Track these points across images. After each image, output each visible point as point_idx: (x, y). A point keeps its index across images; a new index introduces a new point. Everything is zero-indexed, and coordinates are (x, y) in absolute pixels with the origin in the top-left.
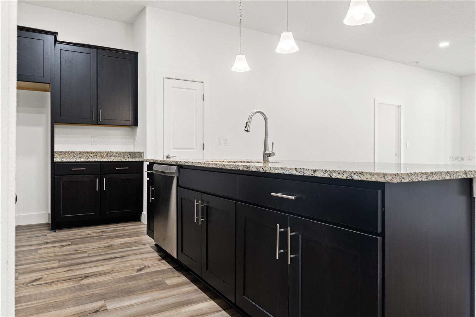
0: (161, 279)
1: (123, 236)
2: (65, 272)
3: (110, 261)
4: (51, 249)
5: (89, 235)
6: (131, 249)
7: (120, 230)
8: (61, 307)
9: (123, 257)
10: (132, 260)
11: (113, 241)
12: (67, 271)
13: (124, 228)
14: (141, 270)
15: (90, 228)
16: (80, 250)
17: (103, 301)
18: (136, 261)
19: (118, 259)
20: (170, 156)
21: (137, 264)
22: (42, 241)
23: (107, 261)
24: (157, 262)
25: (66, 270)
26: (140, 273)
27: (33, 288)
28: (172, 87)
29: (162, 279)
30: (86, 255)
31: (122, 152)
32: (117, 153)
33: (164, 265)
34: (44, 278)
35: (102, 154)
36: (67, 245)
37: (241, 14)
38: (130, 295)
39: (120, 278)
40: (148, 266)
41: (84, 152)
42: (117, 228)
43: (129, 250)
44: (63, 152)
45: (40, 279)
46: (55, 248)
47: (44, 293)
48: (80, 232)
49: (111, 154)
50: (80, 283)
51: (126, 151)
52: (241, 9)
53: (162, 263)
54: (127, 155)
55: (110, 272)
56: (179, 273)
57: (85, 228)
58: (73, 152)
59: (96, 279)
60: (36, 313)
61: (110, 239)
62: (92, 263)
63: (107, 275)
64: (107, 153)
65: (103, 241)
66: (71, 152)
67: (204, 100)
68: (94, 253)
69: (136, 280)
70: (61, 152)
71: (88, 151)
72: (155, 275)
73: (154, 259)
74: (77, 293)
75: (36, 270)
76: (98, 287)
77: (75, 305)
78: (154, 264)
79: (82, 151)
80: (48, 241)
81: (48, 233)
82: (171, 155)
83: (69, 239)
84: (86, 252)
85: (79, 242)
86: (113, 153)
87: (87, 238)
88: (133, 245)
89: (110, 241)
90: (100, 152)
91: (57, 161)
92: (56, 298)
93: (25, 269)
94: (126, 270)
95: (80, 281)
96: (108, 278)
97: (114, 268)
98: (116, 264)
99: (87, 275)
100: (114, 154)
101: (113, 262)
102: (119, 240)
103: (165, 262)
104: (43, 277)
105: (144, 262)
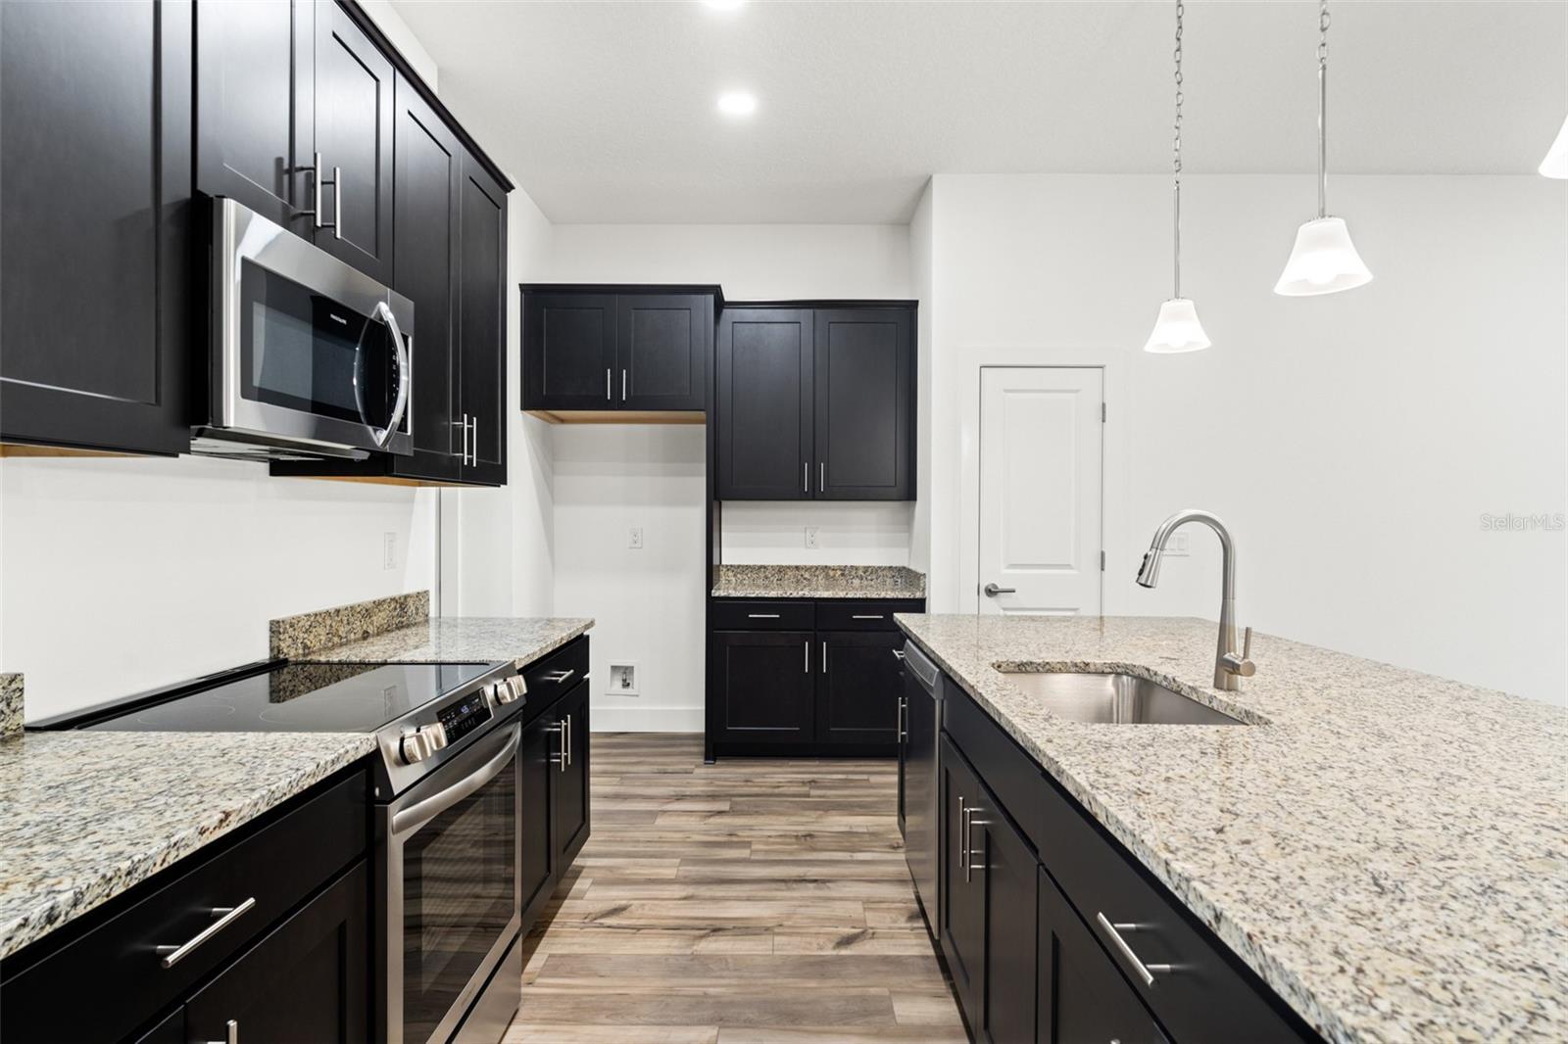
0: (884, 991)
1: (852, 806)
2: (680, 899)
3: (789, 889)
4: (684, 818)
5: (779, 787)
6: (855, 858)
7: (856, 784)
8: (623, 1017)
9: (824, 881)
10: (841, 899)
11: (824, 820)
12: (685, 898)
13: (868, 780)
14: (847, 941)
15: (792, 766)
16: (740, 834)
17: (717, 1028)
18: (847, 903)
19: (811, 885)
20: (996, 587)
21: (847, 915)
22: (677, 789)
23: (782, 886)
24: (902, 923)
25: (684, 894)
26: (844, 952)
27: (598, 933)
28: (1006, 391)
29: (888, 994)
30: (744, 853)
31: (880, 568)
32: (867, 571)
33: (917, 938)
34: (633, 907)
35: (831, 573)
36: (720, 813)
37: (1180, 165)
38: (788, 1027)
39: (789, 956)
40: (871, 931)
41: (789, 567)
42: (851, 777)
43: (849, 858)
44: (743, 566)
45: (623, 909)
46: (692, 816)
47: (610, 959)
48: (763, 775)
49: (853, 573)
50: (695, 948)
51: (888, 565)
52: (1178, 147)
53: (913, 929)
54: (893, 576)
55: (773, 927)
56: (943, 983)
57: (778, 763)
58: (765, 567)
59: (732, 943)
60: (570, 1017)
61: (819, 810)
62: (747, 887)
63: (763, 937)
64: (843, 569)
65: (802, 816)
66: (761, 567)
67: (1104, 421)
68: (766, 851)
69: (823, 976)
70: (739, 566)
71: (798, 564)
72: (878, 972)
73: (896, 909)
74: (675, 982)
75: (626, 880)
76: (725, 973)
77: (653, 1020)
78: (890, 928)
79: (784, 564)
80: (688, 791)
81: (697, 766)
82: (1000, 587)
83: (731, 793)
84: (747, 844)
85: (746, 808)
86: (857, 568)
87: (771, 799)
88: (866, 844)
89: (817, 818)
90: (826, 567)
91: (717, 595)
92: (623, 983)
93: (610, 868)
94: (812, 930)
95: (696, 942)
96: (760, 948)
97: (789, 917)
98: (801, 903)
99: (718, 924)
100: (860, 573)
101: (795, 894)
102: (838, 818)
103: (921, 928)
104: (630, 905)
105: (869, 915)
